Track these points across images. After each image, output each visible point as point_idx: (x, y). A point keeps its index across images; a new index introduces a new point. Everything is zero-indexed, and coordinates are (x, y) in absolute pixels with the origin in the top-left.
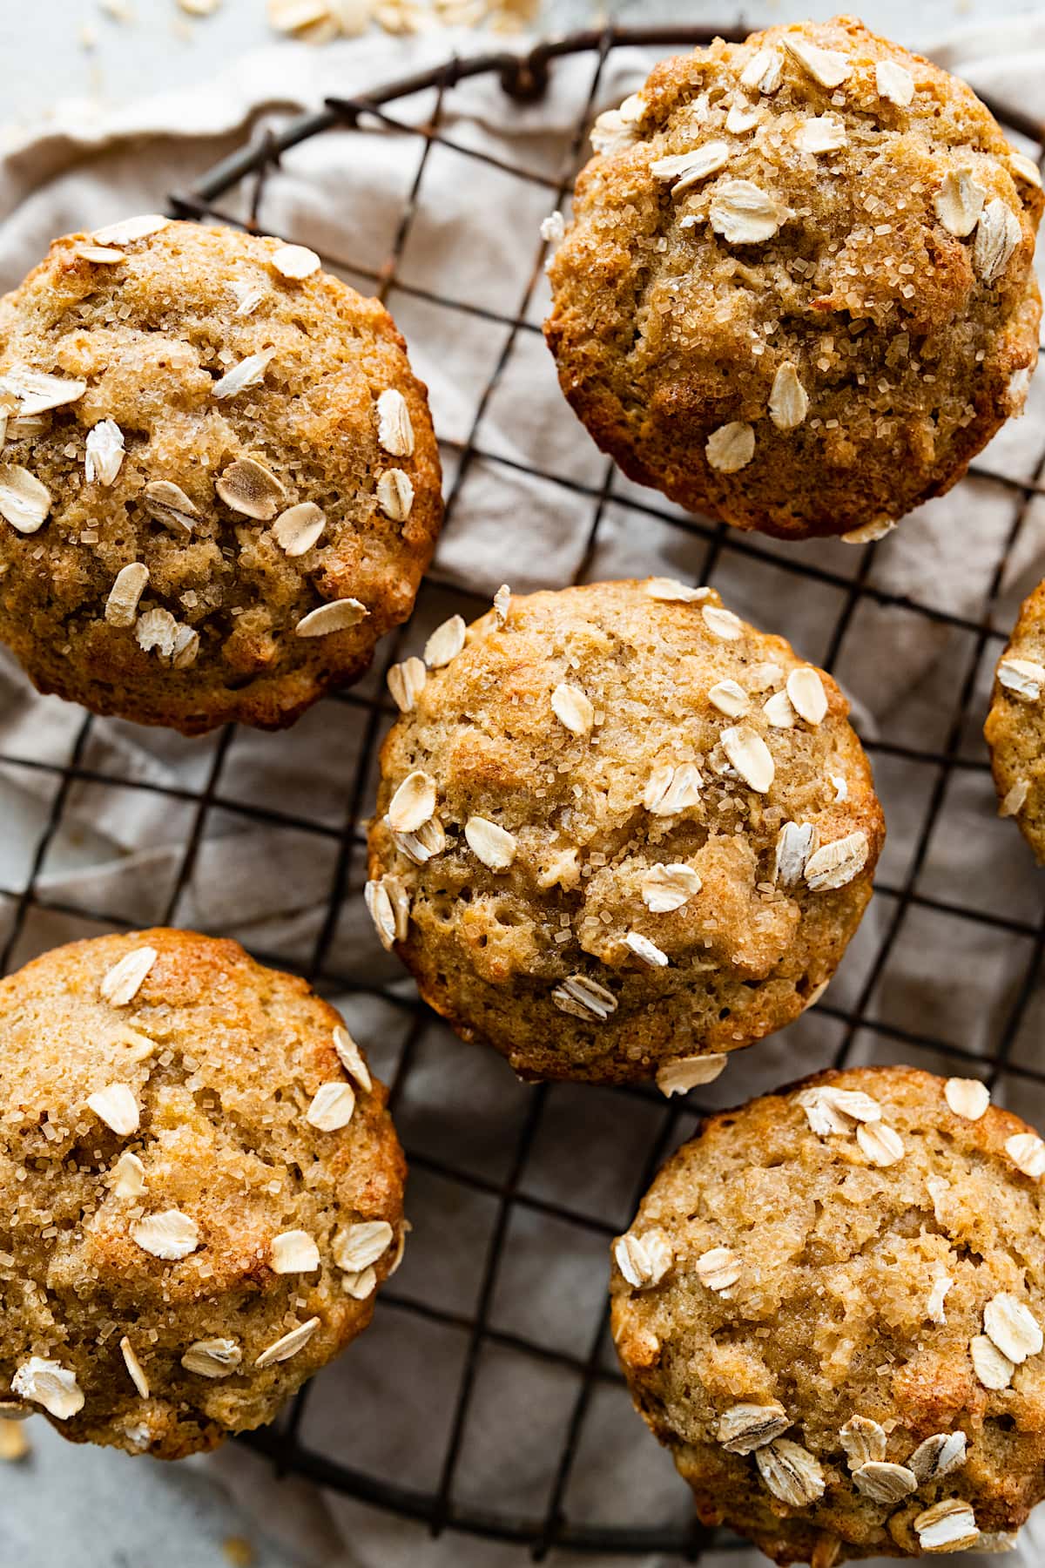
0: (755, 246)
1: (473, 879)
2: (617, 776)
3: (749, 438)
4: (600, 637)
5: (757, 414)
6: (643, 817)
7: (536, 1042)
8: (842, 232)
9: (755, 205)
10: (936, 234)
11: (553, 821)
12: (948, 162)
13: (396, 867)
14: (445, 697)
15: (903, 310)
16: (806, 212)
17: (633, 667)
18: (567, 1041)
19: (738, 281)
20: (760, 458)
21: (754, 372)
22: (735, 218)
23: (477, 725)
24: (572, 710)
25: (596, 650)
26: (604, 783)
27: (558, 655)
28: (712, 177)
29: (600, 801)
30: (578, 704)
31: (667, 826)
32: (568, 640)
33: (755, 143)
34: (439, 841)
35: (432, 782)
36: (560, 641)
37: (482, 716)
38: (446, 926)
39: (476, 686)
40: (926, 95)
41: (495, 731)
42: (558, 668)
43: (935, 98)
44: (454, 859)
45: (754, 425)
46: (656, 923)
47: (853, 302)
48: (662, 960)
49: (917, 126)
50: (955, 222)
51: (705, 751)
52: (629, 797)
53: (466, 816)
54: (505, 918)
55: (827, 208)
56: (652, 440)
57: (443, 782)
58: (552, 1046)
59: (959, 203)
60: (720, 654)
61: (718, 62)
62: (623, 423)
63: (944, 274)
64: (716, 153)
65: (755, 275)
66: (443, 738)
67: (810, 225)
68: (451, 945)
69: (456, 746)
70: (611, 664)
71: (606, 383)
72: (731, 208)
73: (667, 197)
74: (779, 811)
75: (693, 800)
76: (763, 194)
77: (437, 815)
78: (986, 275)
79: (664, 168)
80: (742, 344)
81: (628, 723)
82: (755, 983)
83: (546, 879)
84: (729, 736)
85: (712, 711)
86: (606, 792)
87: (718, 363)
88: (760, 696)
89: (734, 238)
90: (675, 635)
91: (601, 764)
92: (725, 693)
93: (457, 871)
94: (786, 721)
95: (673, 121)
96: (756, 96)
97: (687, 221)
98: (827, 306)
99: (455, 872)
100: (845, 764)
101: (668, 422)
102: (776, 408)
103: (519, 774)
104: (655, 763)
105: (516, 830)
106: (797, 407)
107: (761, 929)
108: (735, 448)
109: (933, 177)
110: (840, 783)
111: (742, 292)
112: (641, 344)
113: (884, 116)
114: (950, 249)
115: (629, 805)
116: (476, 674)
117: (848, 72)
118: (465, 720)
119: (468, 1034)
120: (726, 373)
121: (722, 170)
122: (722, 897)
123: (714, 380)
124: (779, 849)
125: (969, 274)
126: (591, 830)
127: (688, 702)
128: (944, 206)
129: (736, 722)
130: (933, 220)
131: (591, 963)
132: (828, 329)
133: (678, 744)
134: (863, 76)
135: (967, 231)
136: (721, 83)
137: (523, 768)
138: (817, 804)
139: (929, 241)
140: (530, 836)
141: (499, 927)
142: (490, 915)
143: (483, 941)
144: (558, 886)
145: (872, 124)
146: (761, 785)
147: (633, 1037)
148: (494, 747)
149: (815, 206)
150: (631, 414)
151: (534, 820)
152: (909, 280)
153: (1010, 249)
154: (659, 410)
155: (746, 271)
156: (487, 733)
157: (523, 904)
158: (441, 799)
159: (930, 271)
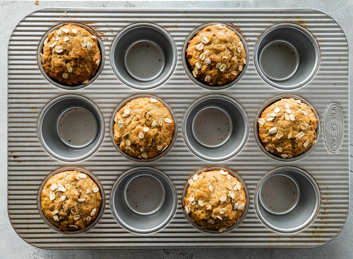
0: (61, 53)
1: (199, 208)
2: (217, 197)
3: (67, 74)
4: (214, 179)
5: (67, 72)
6: (220, 202)
7: (205, 226)
8: (71, 49)
9: (60, 48)
10: (82, 47)
11: (208, 201)
12: (82, 39)
13: (189, 205)
14: (196, 186)
15: (80, 56)
16: (66, 48)
17: (219, 183)
18: (209, 226)
19: (60, 57)
20: (69, 76)
21: (65, 67)
22: (58, 50)
23: (200, 189)
24: (211, 188)
25: (214, 181)
26: (215, 197)
27: (209, 181)
28: (55, 46)
29: (215, 200)
30: (212, 188)
31: (223, 203)
32: (211, 179)
33: (59, 41)
34: (195, 203)
35: (194, 196)
36: (210, 180)
37: (200, 188)
38: (195, 212)
39: (200, 185)
40: (79, 32)
41: (202, 190)
42: (209, 183)
43: (80, 32)
44: (196, 205)
45: (67, 73)
46: (221, 215)
47: (74, 56)
48: (221, 219)
49: (78, 35)
50: (84, 45)
51: (227, 194)
52: (218, 199)
53: (198, 200)
54: (202, 213)
55: (68, 47)
56: (57, 77)
57: (196, 196)
58: (207, 226)
59: (84, 43)
60: (229, 181)
61: (55, 33)
62: (53, 75)
63: (84, 51)
64: (55, 43)
65: (62, 56)
66: (196, 190)
67: (67, 49)
68: (195, 214)
69: (198, 192)
70: (216, 183)
71: (50, 71)
72: (57, 49)
73: (51, 49)
74: (235, 201)
75: (226, 200)
76: (60, 47)
77: (195, 200)
78: (89, 50)
79: (50, 46)
80: (62, 64)
81: (218, 190)
82: (231, 220)
83: (208, 209)
84: (230, 192)
85: (228, 189)
86: (215, 198)
87: (60, 67)
88: (233, 187)
89: (58, 52)
90: (224, 179)
91: (215, 195)
92: (230, 187)
93: (197, 206)
94: (236, 190)
95: (51, 40)
96: (59, 36)
97: (53, 52)
98: (71, 58)
99: (196, 207)
100: (243, 195)
101: (58, 74)
102: (68, 70)
103: (205, 196)
104: (221, 195)
105: (204, 202)
106: (71, 70)
107: (232, 215)
108: (66, 76)
109: (80, 41)
110: (242, 198)
111: (61, 59)
112: (52, 66)
113: (74, 35)
114: (84, 49)
115: (218, 200)
116: (200, 183)
117: (69, 31)
118: (198, 188)
119: (197, 224)
120: (62, 68)
121: (56, 45)
122: (228, 212)
123: (60, 69)
124: (235, 205)
125: (87, 51)
126: (213, 203)
127: (225, 188)
128: (82, 44)
129: (231, 190)
130: (81, 46)
131: (213, 218)
132: (72, 60)
133: (224, 193)
134: (70, 31)
135: (85, 46)
136: (55, 35)
137: (206, 195)
138: (239, 200)
139: (81, 48)
140: (206, 203)
141: (202, 214)
142: (200, 212)
143: (200, 215)
144: (209, 210)
145: (73, 36)
146: (233, 198)
147: (216, 226)
148: (202, 192)
149: (67, 47)
150: (54, 74)
151: (206, 201)
152: (80, 53)
153: (91, 47)
154: (56, 73)
155: (61, 56)
156: (201, 191)
157: (204, 211)
158: (195, 198)
159: (82, 51)
